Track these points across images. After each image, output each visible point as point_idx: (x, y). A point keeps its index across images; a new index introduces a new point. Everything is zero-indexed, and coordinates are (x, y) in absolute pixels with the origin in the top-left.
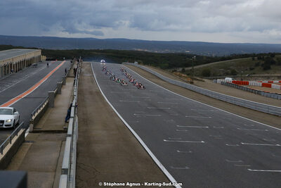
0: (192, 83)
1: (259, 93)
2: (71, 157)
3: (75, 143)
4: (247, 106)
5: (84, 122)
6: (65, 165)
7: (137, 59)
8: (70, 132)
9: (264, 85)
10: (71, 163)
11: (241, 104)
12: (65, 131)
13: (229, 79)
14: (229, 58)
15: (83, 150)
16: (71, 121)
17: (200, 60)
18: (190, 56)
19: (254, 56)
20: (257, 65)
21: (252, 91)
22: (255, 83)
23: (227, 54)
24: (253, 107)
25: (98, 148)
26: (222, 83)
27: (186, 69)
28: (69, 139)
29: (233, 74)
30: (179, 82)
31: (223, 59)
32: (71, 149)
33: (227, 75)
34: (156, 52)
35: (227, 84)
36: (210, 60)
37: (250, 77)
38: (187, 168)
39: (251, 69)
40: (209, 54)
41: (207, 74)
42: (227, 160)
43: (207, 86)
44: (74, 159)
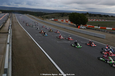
0: (43, 20)
1: (60, 23)
2: (10, 40)
3: (11, 36)
4: (57, 26)
5: (14, 30)
6: (8, 42)
7: (28, 13)
8: (9, 33)
9: (62, 21)
10: (10, 41)
11: (56, 25)
12: (8, 33)
13: (53, 19)
14: (53, 14)
15: (13, 38)
16: (10, 30)
17: (45, 14)
18: (43, 13)
19: (59, 13)
20: (60, 16)
21: (59, 22)
22: (59, 20)
23: (52, 12)
24: (59, 26)
25: (18, 37)
26: (51, 20)
27: (42, 16)
28: (9, 35)
29: (54, 18)
30: (40, 20)
31: (51, 14)
32: (10, 37)
33: (52, 18)
34: (34, 11)
35: (53, 20)
36: (48, 14)
37: (58, 19)
38: (42, 42)
39: (59, 17)
40: (48, 12)
41: (47, 18)
42: (52, 40)
43: (47, 21)
44: (11, 40)
